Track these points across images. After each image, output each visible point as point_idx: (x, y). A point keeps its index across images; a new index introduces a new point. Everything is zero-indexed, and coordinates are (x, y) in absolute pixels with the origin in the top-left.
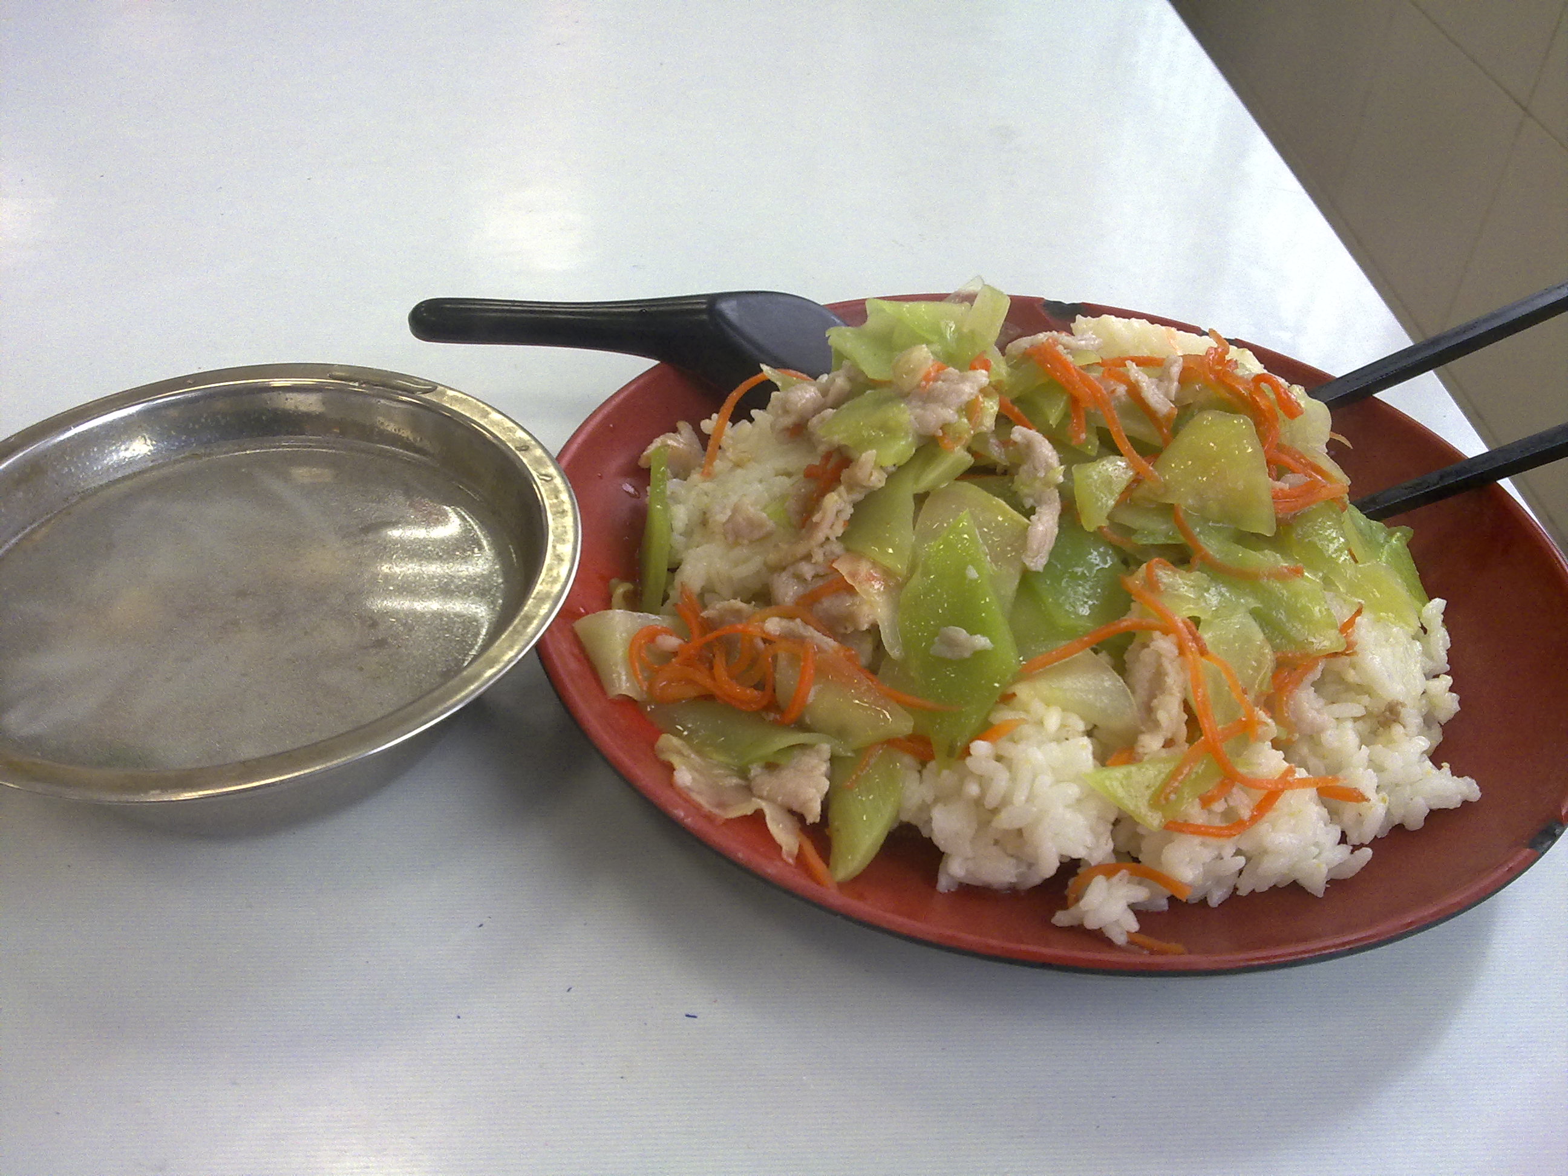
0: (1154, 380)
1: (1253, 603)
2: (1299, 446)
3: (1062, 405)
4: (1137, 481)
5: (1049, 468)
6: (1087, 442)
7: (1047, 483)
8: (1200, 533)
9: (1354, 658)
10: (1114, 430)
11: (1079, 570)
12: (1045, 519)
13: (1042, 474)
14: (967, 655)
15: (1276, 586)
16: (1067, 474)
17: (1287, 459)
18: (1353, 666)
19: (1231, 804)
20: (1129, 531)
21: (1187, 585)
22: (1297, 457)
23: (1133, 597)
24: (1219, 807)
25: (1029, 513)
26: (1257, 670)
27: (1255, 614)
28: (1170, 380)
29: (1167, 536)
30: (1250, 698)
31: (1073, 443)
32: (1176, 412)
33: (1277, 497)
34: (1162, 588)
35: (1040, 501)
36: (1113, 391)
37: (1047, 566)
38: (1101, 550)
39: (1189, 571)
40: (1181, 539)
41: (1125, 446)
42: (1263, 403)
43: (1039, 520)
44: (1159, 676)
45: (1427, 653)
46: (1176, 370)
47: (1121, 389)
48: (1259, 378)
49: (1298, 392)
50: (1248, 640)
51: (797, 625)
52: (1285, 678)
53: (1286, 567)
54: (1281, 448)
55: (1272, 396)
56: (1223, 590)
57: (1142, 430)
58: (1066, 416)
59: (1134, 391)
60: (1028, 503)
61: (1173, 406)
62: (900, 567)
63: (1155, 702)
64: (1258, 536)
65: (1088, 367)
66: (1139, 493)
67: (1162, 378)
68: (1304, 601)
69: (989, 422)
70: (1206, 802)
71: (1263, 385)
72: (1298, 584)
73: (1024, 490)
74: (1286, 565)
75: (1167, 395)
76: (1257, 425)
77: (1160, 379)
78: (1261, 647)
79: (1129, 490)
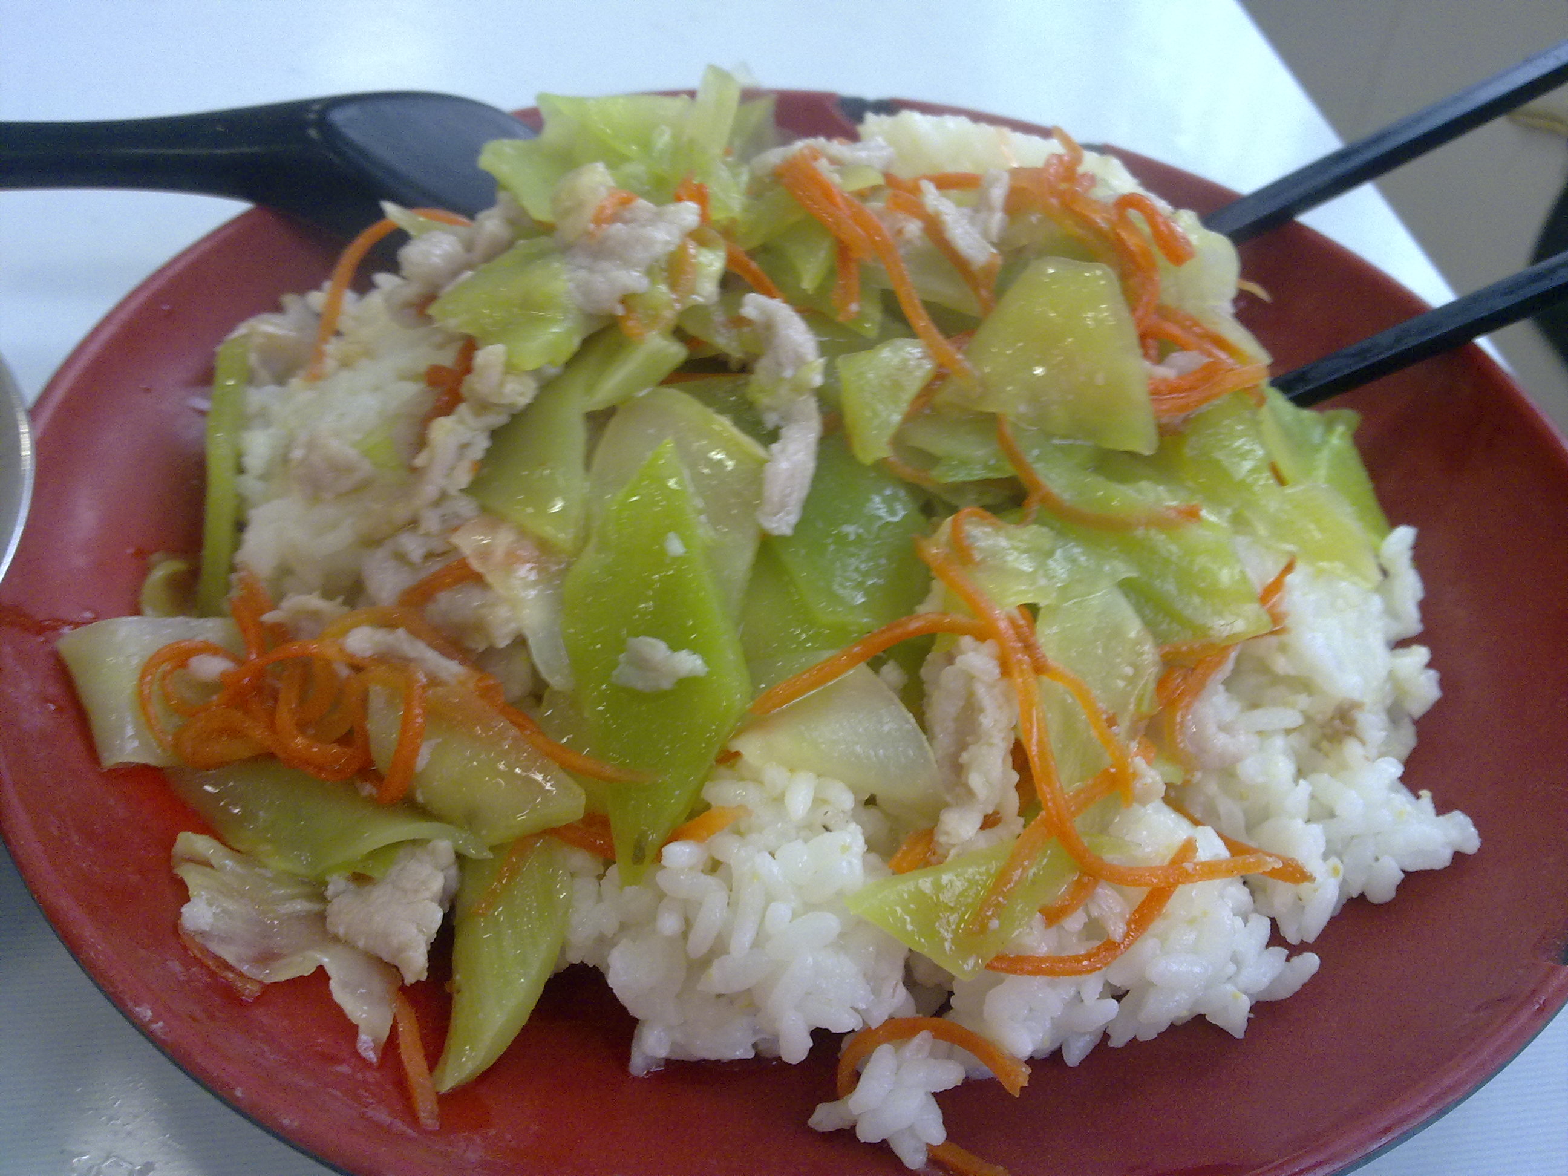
0: (965, 211)
1: (1124, 570)
2: (1190, 306)
3: (822, 254)
4: (940, 376)
5: (800, 361)
6: (861, 316)
7: (798, 388)
8: (1038, 459)
9: (1284, 638)
10: (902, 294)
11: (850, 529)
12: (792, 448)
13: (788, 373)
14: (666, 685)
15: (1159, 538)
16: (830, 371)
17: (1174, 330)
18: (1283, 649)
19: (1095, 913)
20: (931, 460)
21: (1016, 549)
22: (1190, 323)
23: (933, 574)
24: (1075, 922)
25: (770, 437)
26: (1131, 681)
27: (1127, 587)
28: (990, 209)
29: (986, 466)
30: (1121, 729)
31: (840, 318)
32: (999, 261)
33: (1158, 391)
34: (978, 557)
35: (788, 418)
36: (900, 232)
37: (799, 527)
38: (888, 492)
39: (1022, 522)
40: (1009, 470)
41: (922, 321)
42: (1132, 242)
43: (783, 451)
44: (970, 710)
45: (1391, 612)
46: (998, 194)
47: (913, 228)
48: (1127, 202)
49: (1186, 222)
50: (1116, 633)
51: (401, 640)
52: (1178, 686)
53: (1174, 508)
54: (1163, 312)
55: (1146, 229)
56: (1077, 551)
57: (948, 292)
58: (831, 273)
59: (934, 227)
60: (771, 420)
61: (995, 251)
62: (563, 537)
63: (965, 757)
64: (1133, 455)
65: (864, 195)
66: (946, 395)
67: (981, 206)
68: (1202, 561)
69: (707, 290)
70: (1053, 916)
71: (1133, 214)
72: (1194, 533)
73: (763, 400)
74: (1174, 503)
75: (985, 234)
76: (1124, 277)
77: (976, 210)
78: (1138, 642)
79: (927, 392)
